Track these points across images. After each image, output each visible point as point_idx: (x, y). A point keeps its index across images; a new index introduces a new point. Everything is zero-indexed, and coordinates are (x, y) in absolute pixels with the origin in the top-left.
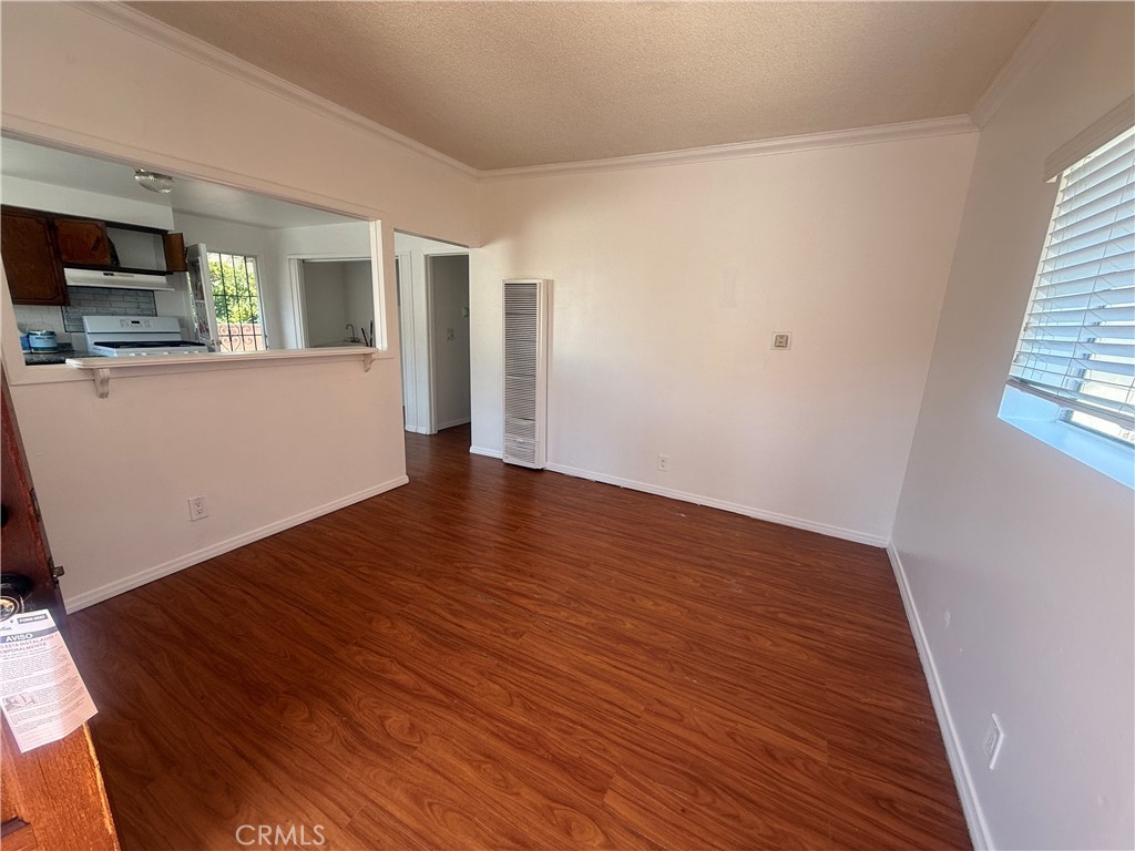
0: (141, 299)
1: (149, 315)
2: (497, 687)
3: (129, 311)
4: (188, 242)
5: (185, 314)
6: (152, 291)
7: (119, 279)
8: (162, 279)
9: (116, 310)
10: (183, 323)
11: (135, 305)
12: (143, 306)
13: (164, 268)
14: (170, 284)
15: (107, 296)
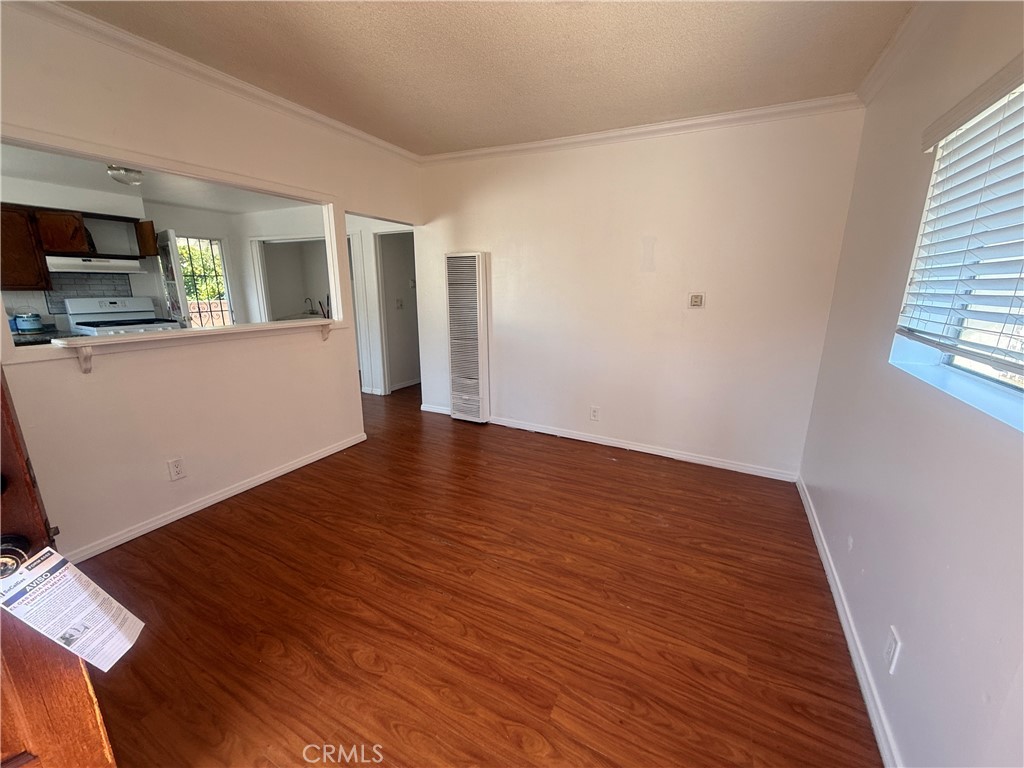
0: (117, 282)
1: (125, 296)
2: (452, 619)
3: (107, 293)
4: (158, 228)
5: (158, 295)
6: (127, 274)
7: (96, 265)
8: (136, 263)
9: (95, 292)
10: (156, 302)
11: (113, 288)
12: (120, 288)
13: (137, 253)
14: (143, 267)
15: (86, 280)
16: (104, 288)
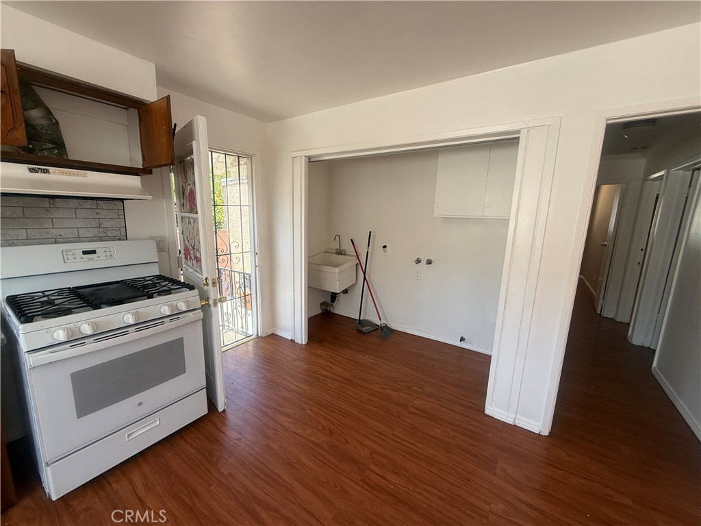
0: (103, 213)
1: (114, 239)
3: (83, 233)
4: (179, 119)
5: (166, 233)
6: (122, 200)
7: (58, 180)
8: (134, 181)
9: (63, 232)
10: (162, 246)
11: (95, 223)
12: (106, 224)
13: (139, 163)
14: (146, 188)
15: (47, 210)
16: (80, 224)
